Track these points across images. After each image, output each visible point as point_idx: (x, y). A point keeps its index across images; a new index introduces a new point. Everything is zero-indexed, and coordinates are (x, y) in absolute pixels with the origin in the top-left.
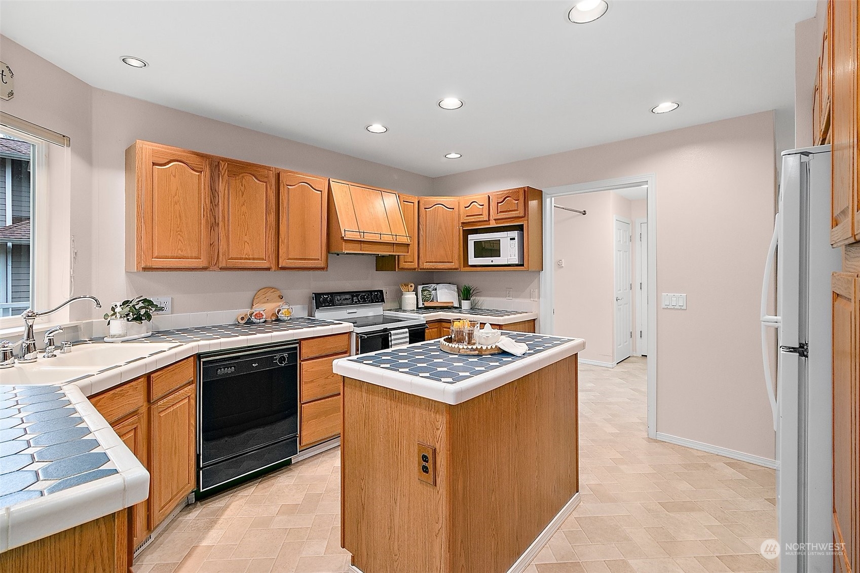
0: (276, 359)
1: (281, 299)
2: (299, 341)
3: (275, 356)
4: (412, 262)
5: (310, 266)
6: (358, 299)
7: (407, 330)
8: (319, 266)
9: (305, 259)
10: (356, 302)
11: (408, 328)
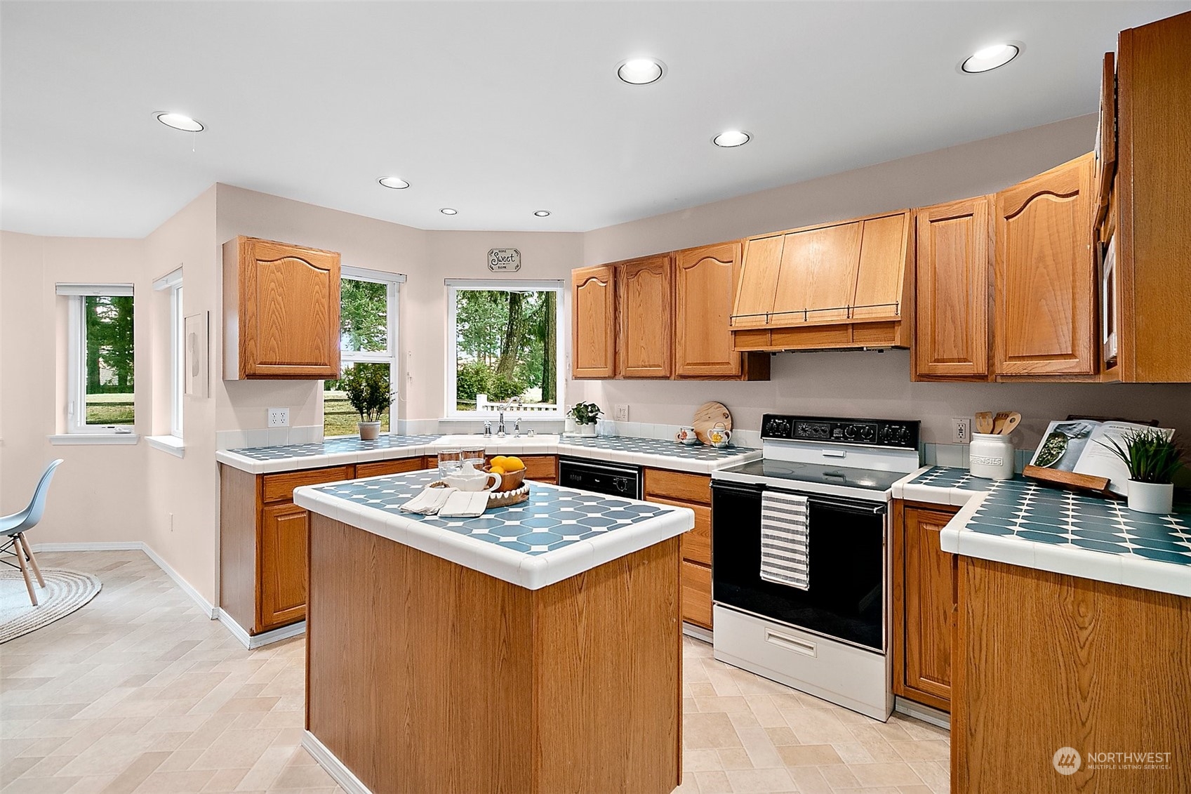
0: (615, 482)
1: (726, 418)
2: (641, 469)
3: (615, 478)
4: (965, 360)
5: (714, 373)
6: (843, 434)
7: (804, 499)
8: (728, 373)
9: (709, 364)
10: (837, 438)
11: (810, 497)
